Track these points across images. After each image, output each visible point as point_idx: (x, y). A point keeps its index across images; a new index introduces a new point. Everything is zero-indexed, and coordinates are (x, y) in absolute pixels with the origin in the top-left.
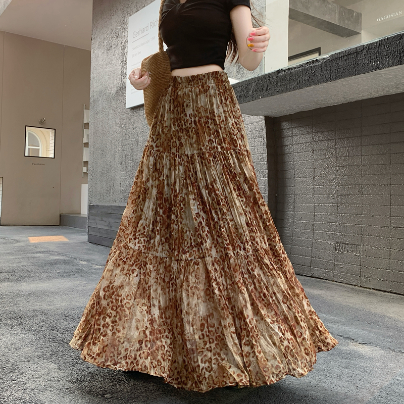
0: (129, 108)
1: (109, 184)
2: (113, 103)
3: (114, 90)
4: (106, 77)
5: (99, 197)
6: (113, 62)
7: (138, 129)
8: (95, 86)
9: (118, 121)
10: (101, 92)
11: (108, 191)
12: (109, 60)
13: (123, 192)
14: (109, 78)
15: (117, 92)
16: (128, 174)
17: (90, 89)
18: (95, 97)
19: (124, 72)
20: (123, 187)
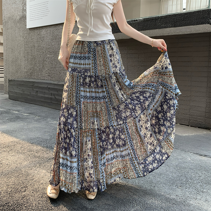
0: (29, 28)
1: (17, 67)
2: (18, 24)
3: (18, 18)
4: (13, 10)
5: (11, 74)
6: (17, 3)
7: (34, 40)
8: (6, 14)
9: (21, 34)
10: (9, 18)
11: (17, 72)
12: (14, 1)
13: (27, 72)
14: (14, 11)
15: (20, 19)
16: (29, 63)
17: (2, 15)
18: (6, 20)
19: (24, 9)
20: (26, 70)
